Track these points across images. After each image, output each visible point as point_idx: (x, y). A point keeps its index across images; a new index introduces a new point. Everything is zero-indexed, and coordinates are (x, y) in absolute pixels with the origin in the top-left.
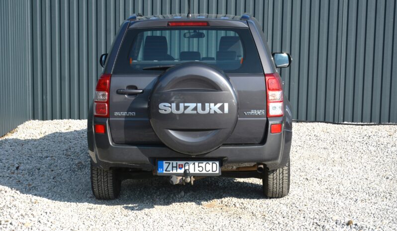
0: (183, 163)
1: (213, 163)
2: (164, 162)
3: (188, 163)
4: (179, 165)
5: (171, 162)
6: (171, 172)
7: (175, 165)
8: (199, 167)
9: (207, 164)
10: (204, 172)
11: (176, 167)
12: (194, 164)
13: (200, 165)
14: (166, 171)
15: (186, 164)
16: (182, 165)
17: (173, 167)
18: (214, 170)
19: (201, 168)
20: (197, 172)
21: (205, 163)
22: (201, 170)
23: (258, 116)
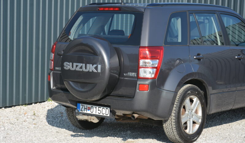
0: (90, 106)
1: (106, 109)
2: (81, 104)
3: (93, 107)
4: (88, 107)
5: (84, 105)
6: (84, 112)
7: (86, 108)
8: (99, 110)
9: (103, 109)
10: (101, 114)
11: (86, 109)
12: (96, 108)
13: (99, 109)
14: (81, 111)
15: (92, 107)
16: (90, 108)
17: (85, 108)
18: (107, 114)
19: (99, 111)
20: (97, 114)
21: (102, 108)
22: (99, 113)
23: (132, 77)
